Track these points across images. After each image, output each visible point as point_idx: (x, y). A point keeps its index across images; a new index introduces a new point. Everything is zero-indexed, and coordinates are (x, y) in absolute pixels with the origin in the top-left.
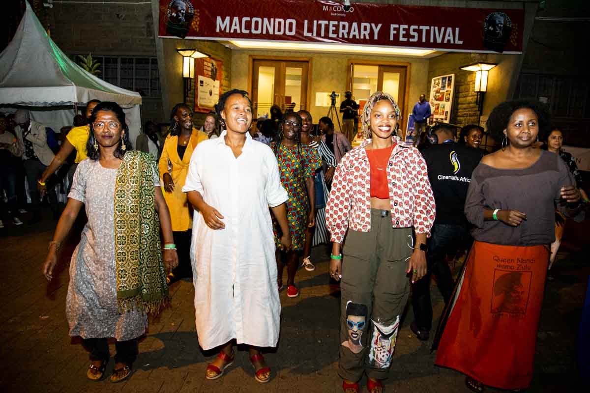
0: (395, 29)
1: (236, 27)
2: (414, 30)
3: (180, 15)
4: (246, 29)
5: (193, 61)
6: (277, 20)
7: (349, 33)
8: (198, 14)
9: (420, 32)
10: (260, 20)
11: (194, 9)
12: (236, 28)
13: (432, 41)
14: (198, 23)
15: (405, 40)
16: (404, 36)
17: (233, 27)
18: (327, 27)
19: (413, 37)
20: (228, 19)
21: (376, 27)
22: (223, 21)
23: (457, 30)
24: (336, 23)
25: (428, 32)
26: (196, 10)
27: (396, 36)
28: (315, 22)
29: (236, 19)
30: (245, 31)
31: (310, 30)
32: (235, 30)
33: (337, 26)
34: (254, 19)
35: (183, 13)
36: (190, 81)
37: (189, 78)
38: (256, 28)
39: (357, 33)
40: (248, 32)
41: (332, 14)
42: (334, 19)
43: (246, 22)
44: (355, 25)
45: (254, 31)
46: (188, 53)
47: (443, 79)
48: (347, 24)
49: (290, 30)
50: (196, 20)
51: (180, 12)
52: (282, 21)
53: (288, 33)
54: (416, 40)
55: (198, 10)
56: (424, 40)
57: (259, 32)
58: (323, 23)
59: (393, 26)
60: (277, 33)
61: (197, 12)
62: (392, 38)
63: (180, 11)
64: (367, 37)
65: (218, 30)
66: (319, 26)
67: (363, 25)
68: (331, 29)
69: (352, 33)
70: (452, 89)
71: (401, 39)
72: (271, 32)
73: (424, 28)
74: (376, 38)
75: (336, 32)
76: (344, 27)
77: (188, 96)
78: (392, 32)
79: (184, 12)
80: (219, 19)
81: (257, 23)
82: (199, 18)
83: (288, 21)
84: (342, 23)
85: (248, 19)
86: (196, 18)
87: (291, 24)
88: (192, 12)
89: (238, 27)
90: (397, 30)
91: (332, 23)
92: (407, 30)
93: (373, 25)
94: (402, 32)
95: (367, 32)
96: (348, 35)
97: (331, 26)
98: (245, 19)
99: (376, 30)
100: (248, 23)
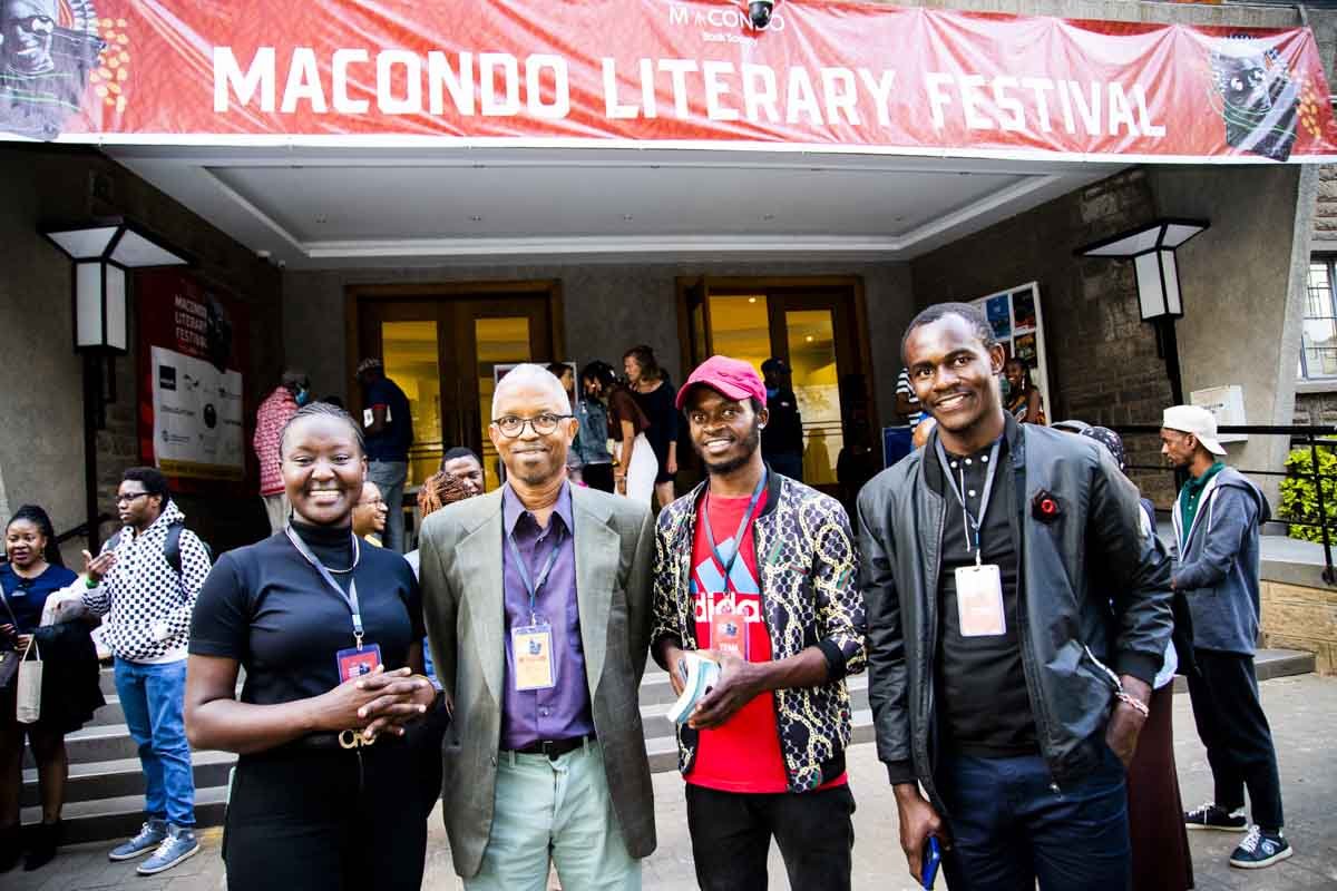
0: (942, 88)
1: (305, 89)
2: (1008, 92)
3: (29, 39)
4: (353, 92)
5: (117, 279)
6: (488, 59)
7: (781, 107)
8: (123, 39)
9: (1026, 97)
10: (411, 59)
11: (101, 16)
12: (304, 92)
13: (1070, 129)
14: (123, 75)
15: (984, 125)
16: (979, 112)
17: (294, 91)
18: (695, 80)
19: (1010, 114)
20: (265, 58)
21: (878, 77)
22: (245, 63)
24: (726, 67)
25: (1052, 96)
26: (108, 23)
27: (952, 113)
28: (645, 64)
29: (304, 58)
30: (346, 106)
31: (630, 94)
32: (304, 104)
33: (734, 80)
34: (387, 57)
35: (41, 32)
36: (112, 365)
37: (104, 350)
38: (399, 91)
39: (809, 104)
40: (361, 106)
43: (355, 69)
44: (798, 73)
45: (388, 106)
46: (94, 240)
48: (768, 73)
49: (549, 96)
50: (113, 63)
51: (28, 29)
52: (507, 60)
53: (535, 109)
54: (1017, 125)
55: (122, 23)
56: (1045, 127)
57: (413, 105)
58: (678, 66)
59: (933, 80)
60: (489, 109)
61: (115, 28)
62: (939, 123)
64: (853, 120)
65: (221, 103)
66: (664, 79)
67: (831, 74)
68: (715, 89)
69: (794, 106)
71: (970, 123)
72: (466, 109)
73: (1038, 85)
74: (883, 120)
75: (733, 98)
76: (761, 86)
77: (103, 427)
78: (937, 100)
79: (48, 27)
80: (223, 58)
81: (399, 69)
83: (534, 61)
85: (357, 55)
86: (114, 54)
87: (547, 72)
89: (315, 92)
90: (951, 91)
91: (711, 69)
92: (984, 93)
93: (866, 75)
94: (970, 99)
95: (849, 100)
96: (784, 114)
97: (709, 77)
98: (349, 57)
99: (879, 93)
100: (362, 71)
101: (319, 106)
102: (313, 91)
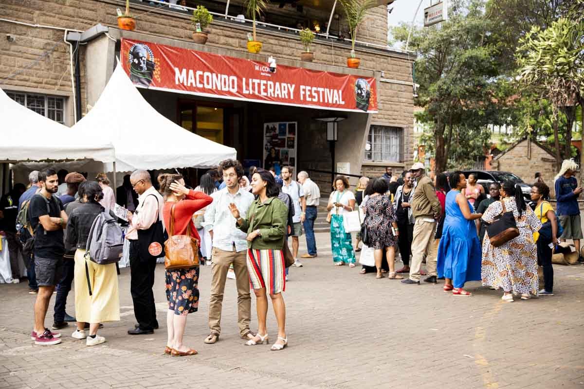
1: (191, 81)
3: (142, 61)
4: (200, 82)
6: (223, 76)
7: (274, 92)
8: (159, 64)
9: (317, 92)
10: (209, 75)
11: (155, 57)
13: (326, 101)
14: (159, 73)
18: (259, 85)
19: (314, 97)
20: (184, 71)
21: (291, 87)
22: (181, 72)
23: (340, 92)
24: (265, 82)
25: (323, 93)
26: (156, 59)
28: (250, 80)
29: (191, 73)
30: (199, 85)
31: (248, 87)
32: (191, 83)
33: (266, 86)
34: (205, 74)
35: (144, 60)
38: (208, 83)
39: (279, 92)
40: (202, 86)
41: (262, 74)
42: (264, 78)
43: (200, 75)
44: (278, 84)
45: (207, 86)
48: (272, 84)
49: (234, 86)
50: (157, 70)
52: (226, 77)
53: (232, 90)
55: (159, 60)
56: (321, 101)
57: (210, 87)
58: (256, 81)
59: (301, 87)
60: (224, 89)
61: (158, 61)
62: (302, 98)
63: (141, 58)
64: (287, 97)
65: (177, 82)
66: (253, 84)
67: (283, 85)
68: (263, 87)
69: (276, 93)
71: (308, 99)
72: (219, 89)
73: (320, 90)
74: (292, 97)
75: (266, 91)
76: (271, 86)
78: (302, 93)
80: (177, 70)
81: (208, 77)
82: (159, 68)
83: (230, 78)
84: (269, 83)
85: (201, 73)
86: (157, 67)
87: (233, 81)
88: (153, 61)
90: (304, 90)
91: (262, 82)
92: (310, 91)
93: (289, 85)
94: (308, 93)
95: (286, 92)
96: (274, 94)
97: (262, 85)
98: (199, 73)
99: (292, 90)
100: (201, 77)
101: (194, 85)
102: (193, 81)
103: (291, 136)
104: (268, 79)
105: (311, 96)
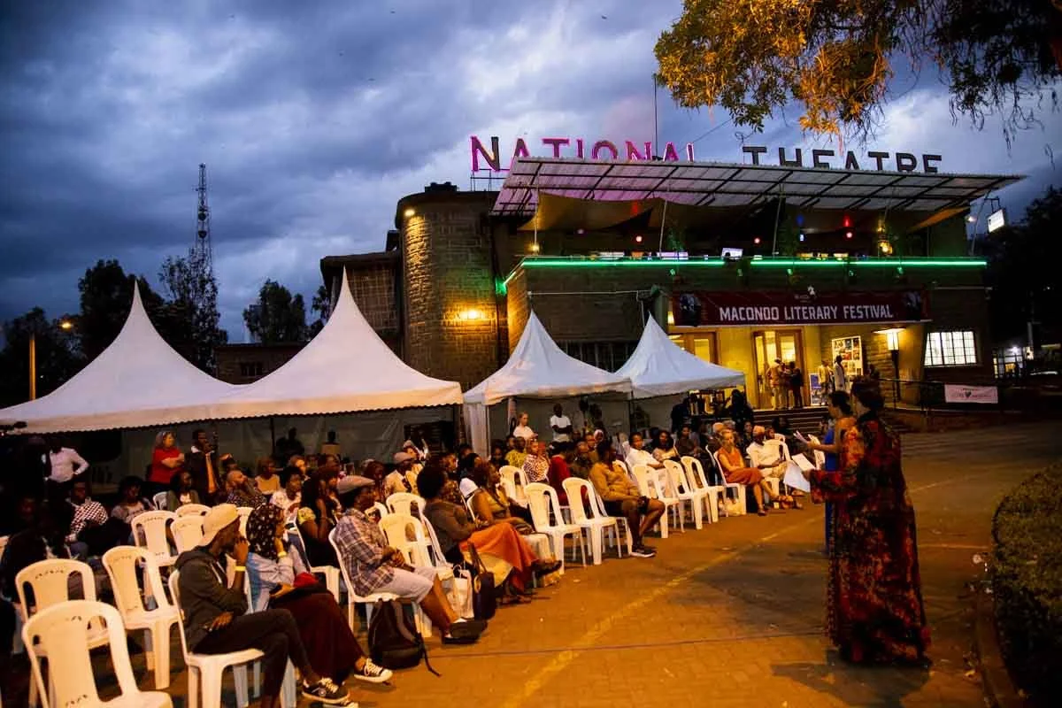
0: (847, 310)
1: (735, 316)
2: (860, 309)
4: (742, 317)
6: (765, 309)
7: (816, 316)
9: (863, 310)
10: (751, 309)
11: (701, 303)
13: (872, 317)
15: (855, 317)
16: (854, 314)
17: (733, 316)
18: (801, 311)
19: (860, 315)
20: (728, 310)
22: (725, 311)
23: (888, 307)
24: (806, 308)
25: (869, 309)
27: (849, 315)
28: (792, 308)
29: (734, 309)
30: (741, 319)
31: (789, 315)
32: (735, 318)
33: (807, 310)
34: (748, 309)
38: (750, 316)
39: (821, 315)
40: (743, 319)
41: (802, 302)
42: (805, 305)
43: (742, 311)
44: (819, 309)
45: (749, 319)
47: (846, 340)
48: (813, 308)
49: (775, 316)
51: (690, 306)
52: (768, 308)
53: (773, 318)
54: (861, 317)
56: (867, 317)
57: (753, 318)
58: (798, 308)
59: (845, 308)
60: (765, 318)
62: (846, 317)
63: (690, 304)
64: (829, 318)
65: (722, 319)
66: (795, 311)
67: (825, 308)
68: (804, 313)
69: (818, 315)
70: (860, 349)
71: (852, 317)
72: (761, 319)
73: (866, 307)
74: (836, 317)
75: (807, 315)
76: (812, 311)
78: (846, 312)
80: (721, 309)
81: (750, 311)
83: (773, 309)
84: (810, 308)
85: (743, 308)
87: (775, 311)
88: (700, 306)
90: (849, 310)
91: (804, 308)
92: (855, 310)
93: (832, 308)
94: (852, 312)
95: (828, 314)
98: (741, 309)
99: (835, 311)
100: (744, 312)
102: (736, 316)
103: (856, 349)
104: (808, 305)
105: (856, 314)
